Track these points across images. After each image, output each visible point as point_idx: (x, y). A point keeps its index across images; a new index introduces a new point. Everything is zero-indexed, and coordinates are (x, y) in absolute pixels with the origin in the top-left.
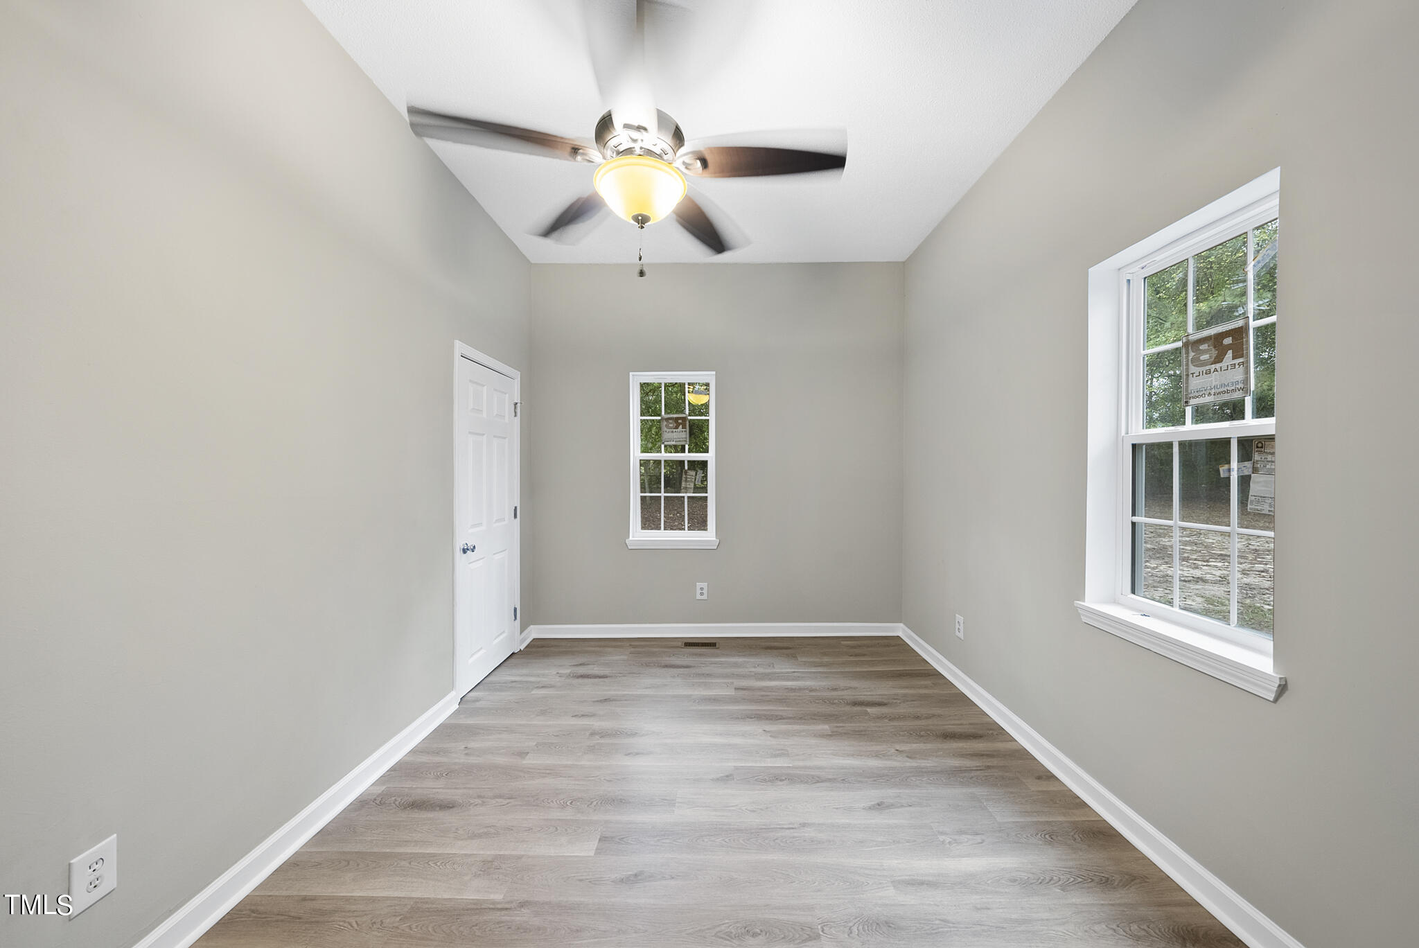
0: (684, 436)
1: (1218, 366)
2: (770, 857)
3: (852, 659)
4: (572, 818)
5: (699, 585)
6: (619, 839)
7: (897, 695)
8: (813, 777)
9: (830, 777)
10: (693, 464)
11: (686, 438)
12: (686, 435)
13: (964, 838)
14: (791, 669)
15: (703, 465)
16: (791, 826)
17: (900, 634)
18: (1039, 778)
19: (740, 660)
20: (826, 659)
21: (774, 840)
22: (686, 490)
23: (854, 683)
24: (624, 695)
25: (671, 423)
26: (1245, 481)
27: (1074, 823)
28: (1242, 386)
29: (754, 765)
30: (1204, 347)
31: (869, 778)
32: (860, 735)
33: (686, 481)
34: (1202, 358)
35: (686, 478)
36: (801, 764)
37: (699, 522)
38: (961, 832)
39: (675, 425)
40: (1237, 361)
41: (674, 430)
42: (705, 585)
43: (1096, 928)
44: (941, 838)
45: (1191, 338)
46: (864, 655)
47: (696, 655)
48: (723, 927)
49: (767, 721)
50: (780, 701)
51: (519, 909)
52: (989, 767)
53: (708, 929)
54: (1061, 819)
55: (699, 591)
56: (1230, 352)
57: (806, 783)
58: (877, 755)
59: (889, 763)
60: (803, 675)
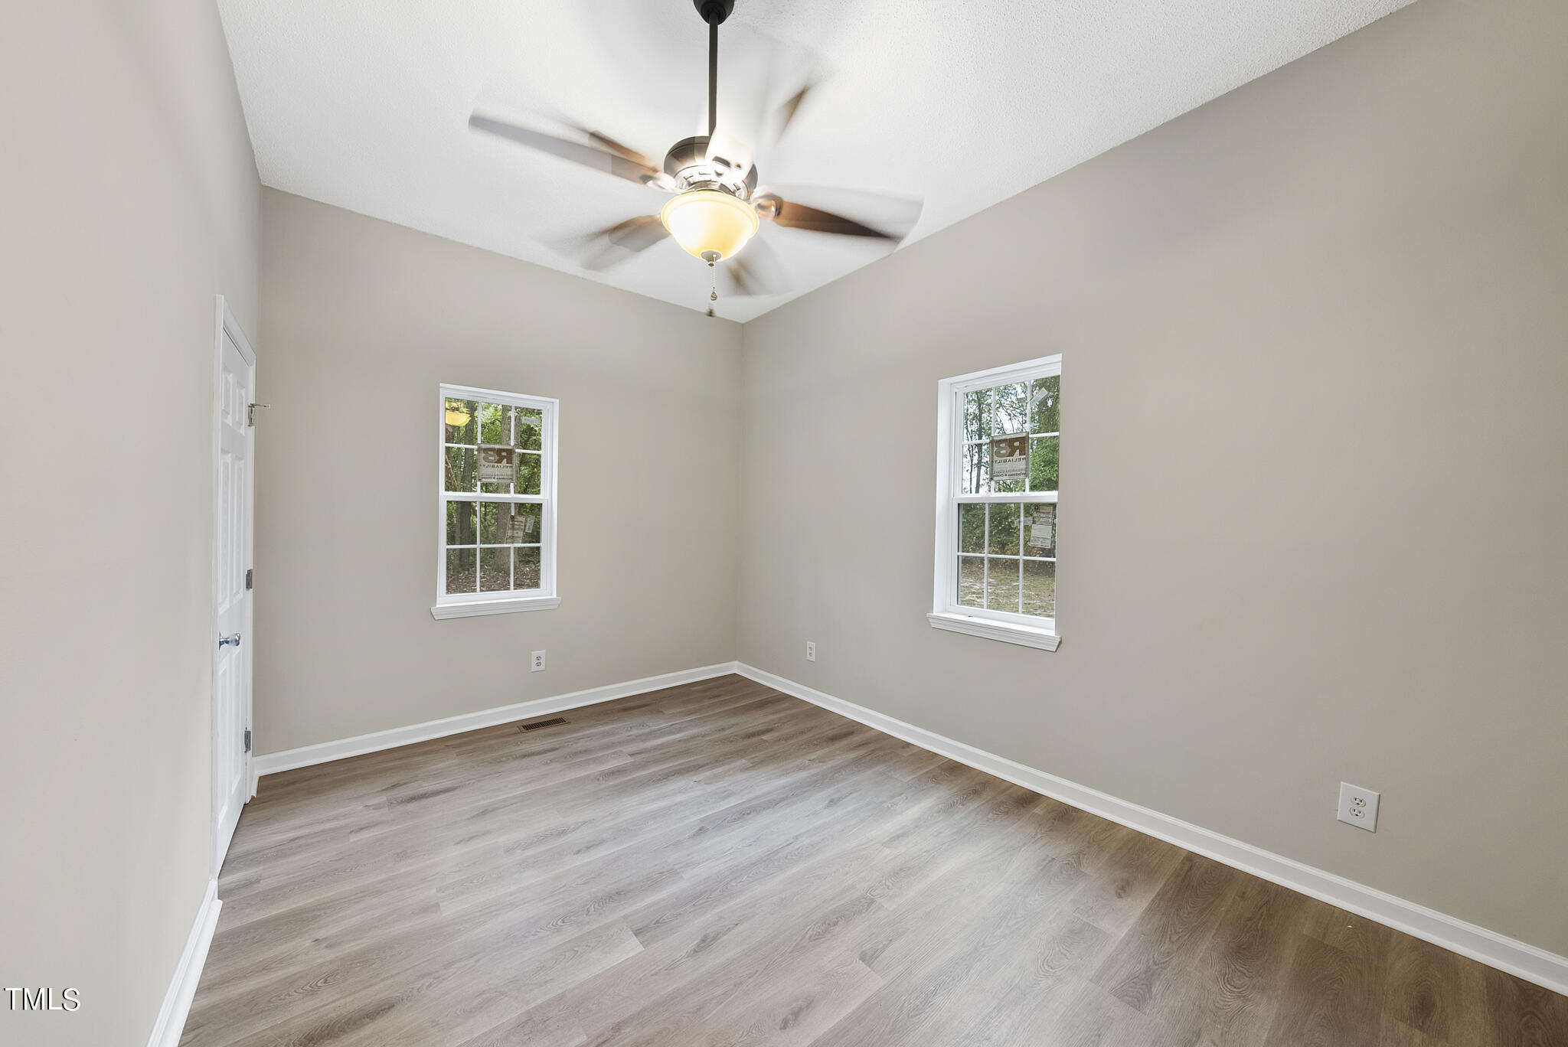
0: (510, 473)
1: (1011, 458)
2: (795, 870)
3: (712, 701)
4: (580, 934)
5: (535, 654)
6: (655, 924)
7: (773, 720)
8: (769, 801)
9: (782, 796)
10: (521, 507)
11: (512, 475)
12: (512, 471)
13: (896, 800)
14: (667, 723)
15: (536, 509)
16: (788, 843)
17: (736, 671)
18: (903, 747)
19: (607, 728)
20: (691, 707)
21: (786, 858)
22: (513, 539)
23: (733, 721)
24: (504, 800)
25: (491, 456)
26: (1027, 528)
27: (939, 766)
28: (1024, 472)
29: (714, 811)
30: (1003, 445)
31: (809, 786)
32: (773, 758)
33: (513, 528)
34: (1002, 452)
35: (513, 525)
36: (751, 796)
37: (530, 579)
38: (893, 797)
39: (497, 458)
40: (1022, 457)
41: (496, 465)
42: (542, 653)
43: (989, 817)
44: (885, 805)
45: (995, 438)
46: (719, 696)
47: (550, 735)
48: (810, 932)
49: (692, 773)
50: (686, 753)
51: (617, 1034)
52: (873, 751)
53: (801, 940)
54: (932, 767)
55: (534, 661)
56: (1018, 451)
57: (769, 808)
58: (800, 769)
59: (812, 771)
60: (684, 726)
